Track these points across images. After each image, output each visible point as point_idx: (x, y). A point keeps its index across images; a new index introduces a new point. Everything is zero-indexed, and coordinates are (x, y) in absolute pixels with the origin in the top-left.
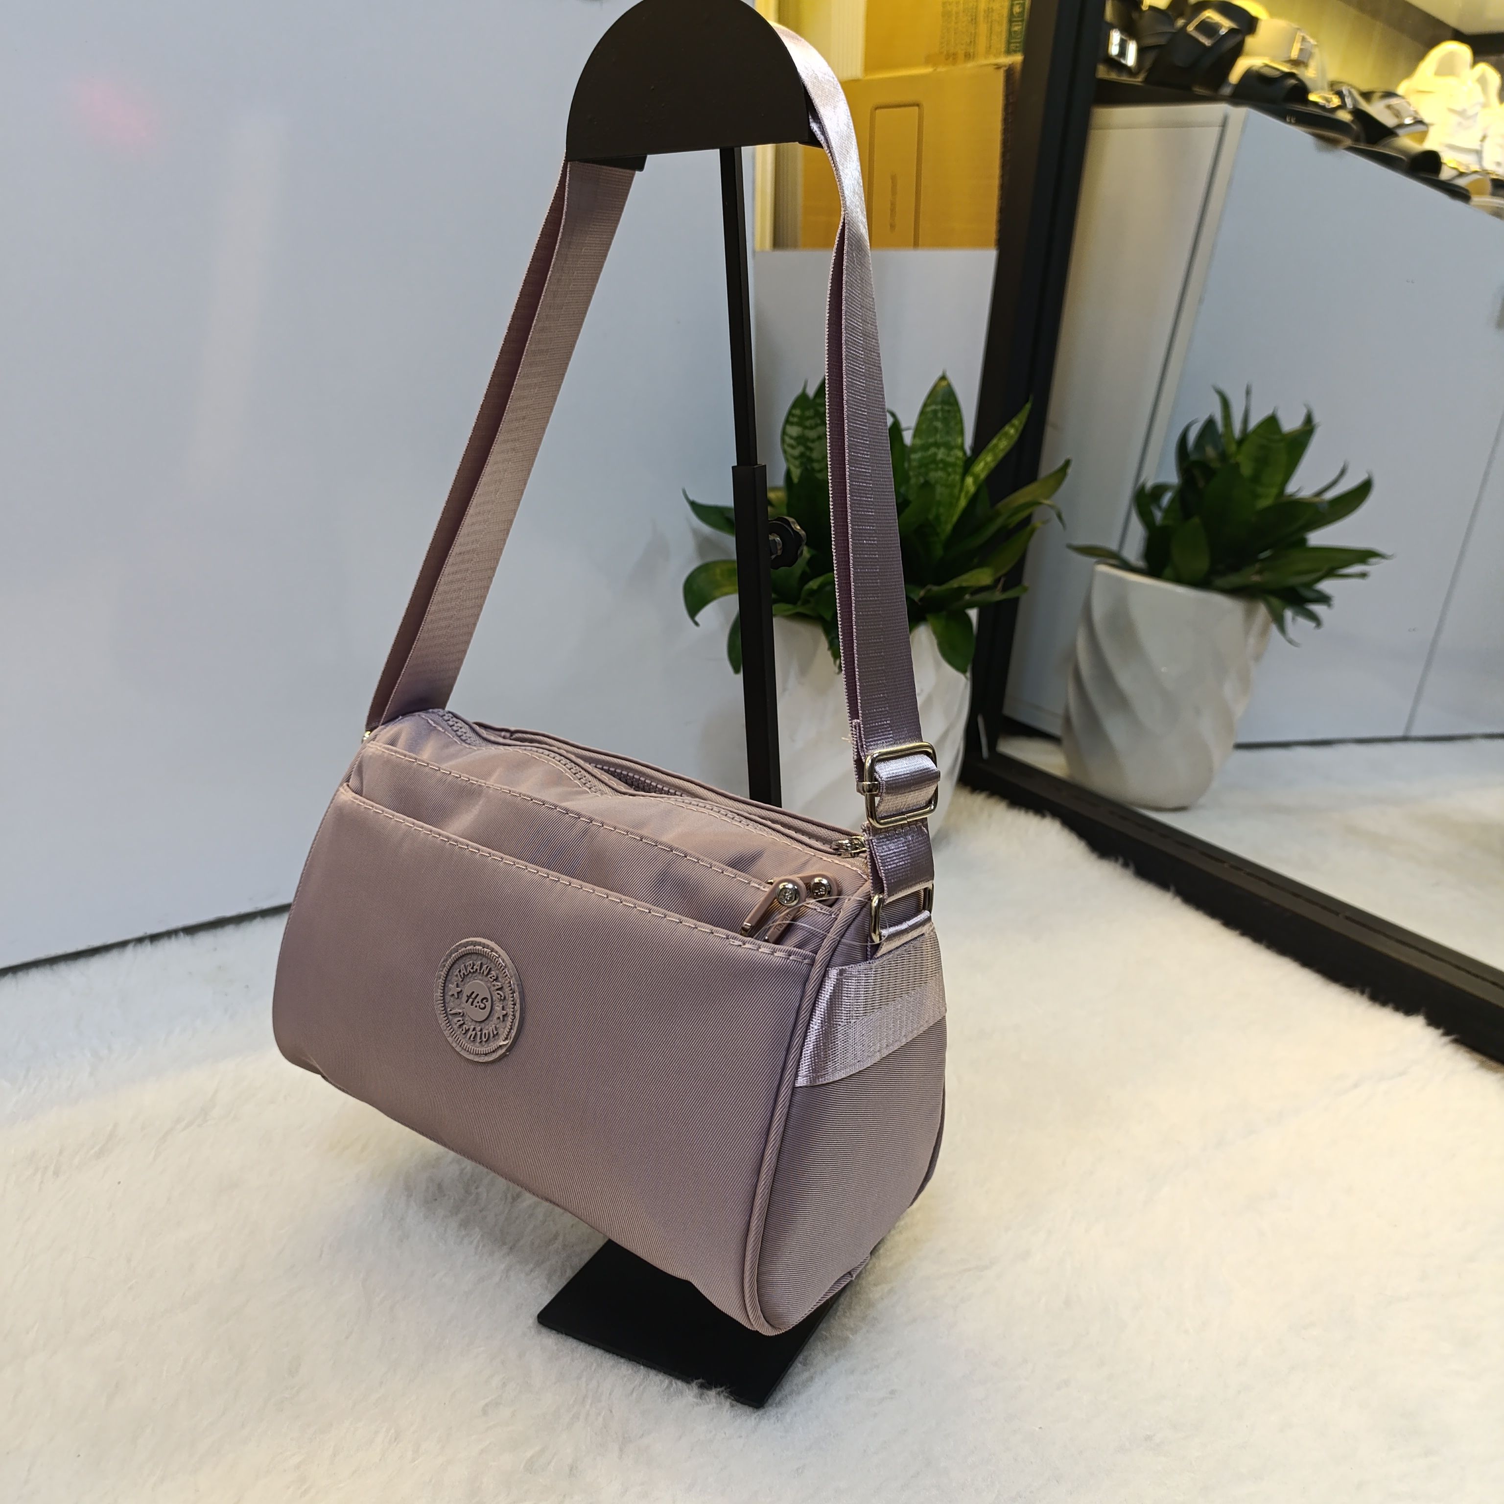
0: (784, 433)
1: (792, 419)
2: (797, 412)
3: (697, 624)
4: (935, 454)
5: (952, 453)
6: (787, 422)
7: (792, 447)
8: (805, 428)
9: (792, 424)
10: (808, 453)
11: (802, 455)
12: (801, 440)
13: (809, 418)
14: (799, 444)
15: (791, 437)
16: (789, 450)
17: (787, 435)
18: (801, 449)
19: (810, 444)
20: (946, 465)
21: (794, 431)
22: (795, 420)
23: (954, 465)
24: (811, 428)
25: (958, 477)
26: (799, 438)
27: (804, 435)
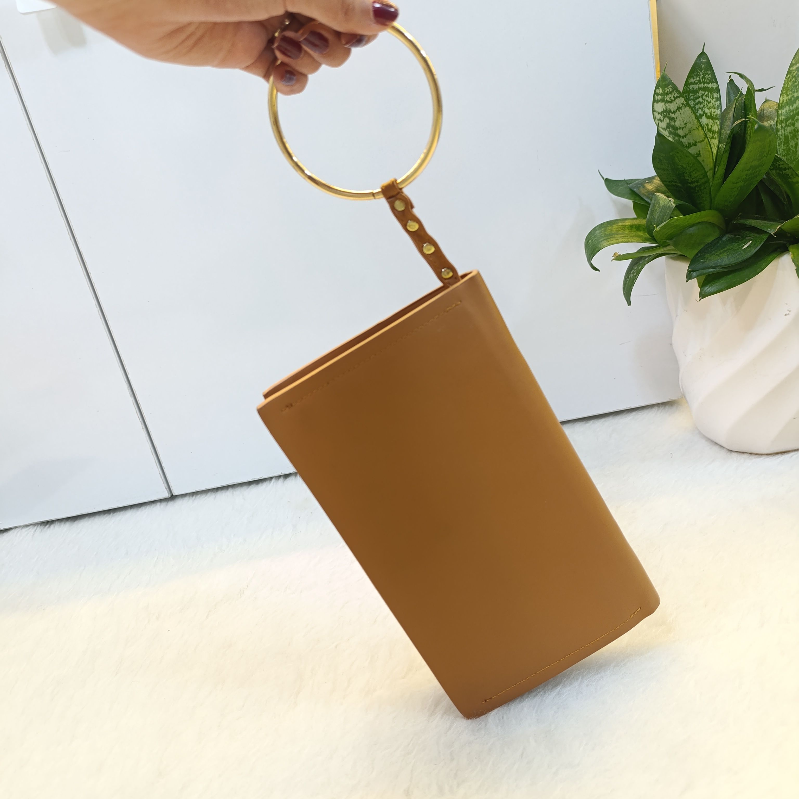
0: (653, 110)
1: (656, 97)
3: (596, 269)
6: (654, 100)
7: (661, 120)
8: (667, 102)
9: (658, 101)
10: (672, 123)
11: (669, 126)
12: (666, 113)
13: (667, 94)
14: (664, 117)
15: (659, 113)
16: (660, 123)
18: (667, 120)
19: (673, 115)
21: (660, 107)
22: (659, 97)
24: (672, 102)
26: (664, 111)
27: (666, 108)
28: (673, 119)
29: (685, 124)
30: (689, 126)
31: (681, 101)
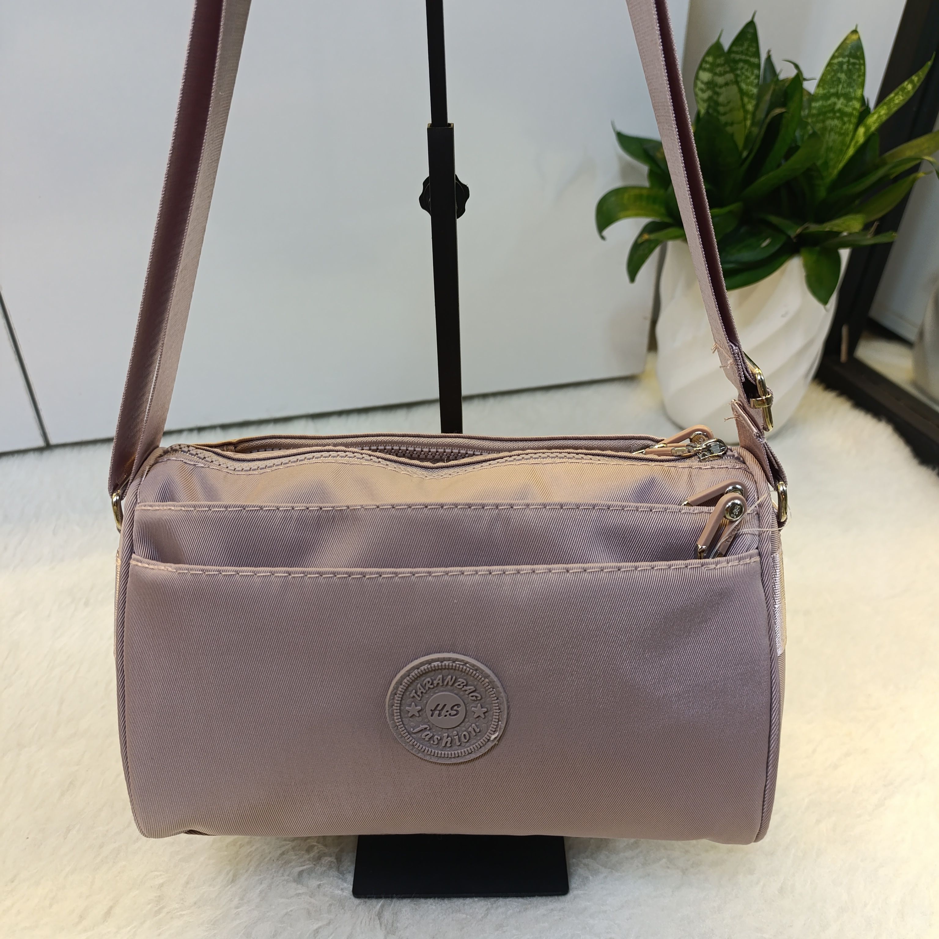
2: (710, 59)
3: (603, 239)
5: (851, 103)
10: (715, 97)
11: (710, 99)
13: (719, 65)
17: (699, 80)
18: (709, 93)
20: (843, 114)
22: (708, 66)
23: (850, 115)
25: (851, 127)
26: (709, 83)
27: (713, 80)
28: (718, 94)
30: (731, 104)
31: (730, 77)
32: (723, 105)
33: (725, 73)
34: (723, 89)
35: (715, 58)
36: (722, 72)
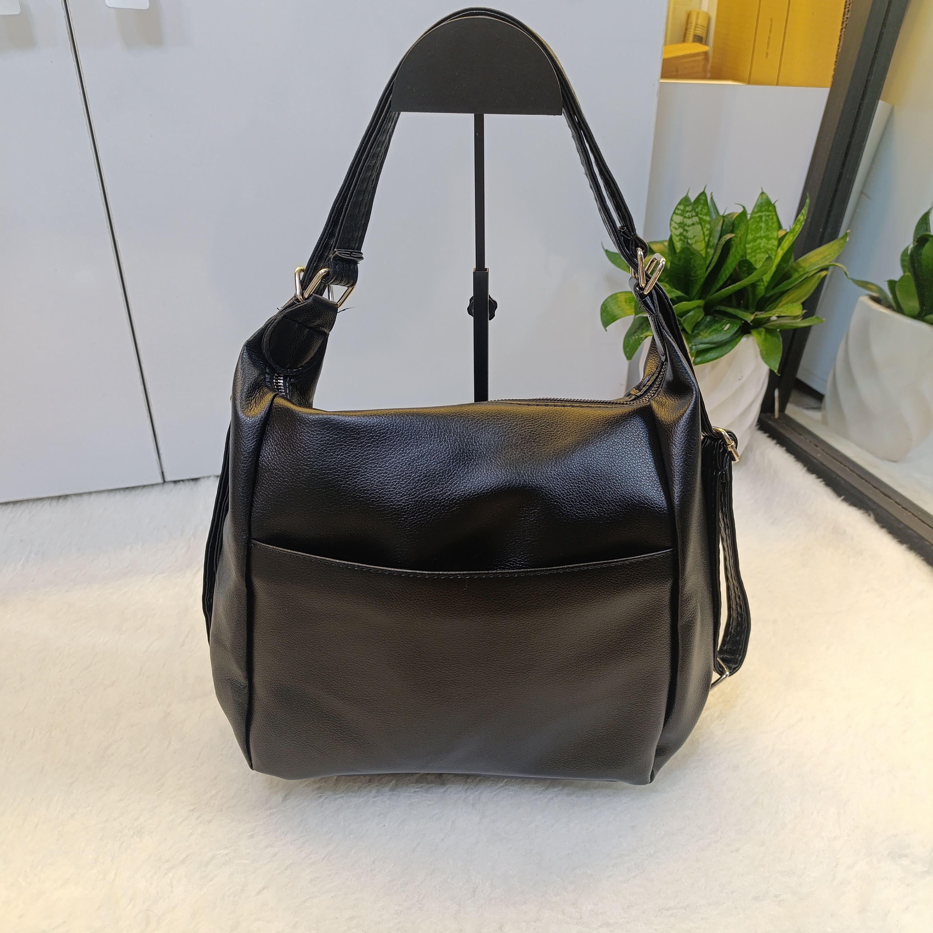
0: (671, 220)
1: (677, 211)
2: (681, 207)
3: (606, 330)
4: (760, 243)
6: (674, 213)
7: (676, 229)
8: (685, 217)
9: (677, 214)
10: (685, 233)
11: (681, 234)
12: (682, 225)
13: (687, 212)
14: (679, 227)
15: (676, 223)
16: (674, 230)
17: (673, 221)
18: (681, 230)
19: (686, 228)
21: (678, 219)
22: (680, 212)
24: (689, 218)
26: (680, 223)
27: (683, 222)
28: (687, 231)
29: (694, 237)
30: (696, 238)
31: (696, 219)
32: (691, 239)
33: (692, 216)
34: (691, 228)
35: (685, 206)
36: (690, 216)
